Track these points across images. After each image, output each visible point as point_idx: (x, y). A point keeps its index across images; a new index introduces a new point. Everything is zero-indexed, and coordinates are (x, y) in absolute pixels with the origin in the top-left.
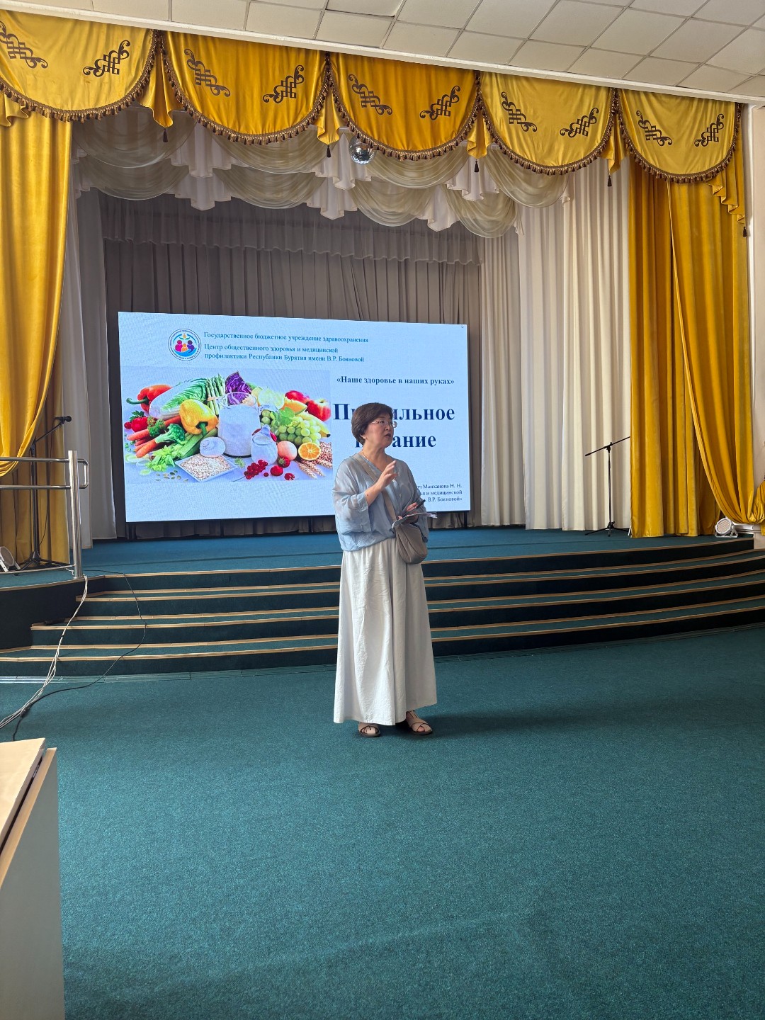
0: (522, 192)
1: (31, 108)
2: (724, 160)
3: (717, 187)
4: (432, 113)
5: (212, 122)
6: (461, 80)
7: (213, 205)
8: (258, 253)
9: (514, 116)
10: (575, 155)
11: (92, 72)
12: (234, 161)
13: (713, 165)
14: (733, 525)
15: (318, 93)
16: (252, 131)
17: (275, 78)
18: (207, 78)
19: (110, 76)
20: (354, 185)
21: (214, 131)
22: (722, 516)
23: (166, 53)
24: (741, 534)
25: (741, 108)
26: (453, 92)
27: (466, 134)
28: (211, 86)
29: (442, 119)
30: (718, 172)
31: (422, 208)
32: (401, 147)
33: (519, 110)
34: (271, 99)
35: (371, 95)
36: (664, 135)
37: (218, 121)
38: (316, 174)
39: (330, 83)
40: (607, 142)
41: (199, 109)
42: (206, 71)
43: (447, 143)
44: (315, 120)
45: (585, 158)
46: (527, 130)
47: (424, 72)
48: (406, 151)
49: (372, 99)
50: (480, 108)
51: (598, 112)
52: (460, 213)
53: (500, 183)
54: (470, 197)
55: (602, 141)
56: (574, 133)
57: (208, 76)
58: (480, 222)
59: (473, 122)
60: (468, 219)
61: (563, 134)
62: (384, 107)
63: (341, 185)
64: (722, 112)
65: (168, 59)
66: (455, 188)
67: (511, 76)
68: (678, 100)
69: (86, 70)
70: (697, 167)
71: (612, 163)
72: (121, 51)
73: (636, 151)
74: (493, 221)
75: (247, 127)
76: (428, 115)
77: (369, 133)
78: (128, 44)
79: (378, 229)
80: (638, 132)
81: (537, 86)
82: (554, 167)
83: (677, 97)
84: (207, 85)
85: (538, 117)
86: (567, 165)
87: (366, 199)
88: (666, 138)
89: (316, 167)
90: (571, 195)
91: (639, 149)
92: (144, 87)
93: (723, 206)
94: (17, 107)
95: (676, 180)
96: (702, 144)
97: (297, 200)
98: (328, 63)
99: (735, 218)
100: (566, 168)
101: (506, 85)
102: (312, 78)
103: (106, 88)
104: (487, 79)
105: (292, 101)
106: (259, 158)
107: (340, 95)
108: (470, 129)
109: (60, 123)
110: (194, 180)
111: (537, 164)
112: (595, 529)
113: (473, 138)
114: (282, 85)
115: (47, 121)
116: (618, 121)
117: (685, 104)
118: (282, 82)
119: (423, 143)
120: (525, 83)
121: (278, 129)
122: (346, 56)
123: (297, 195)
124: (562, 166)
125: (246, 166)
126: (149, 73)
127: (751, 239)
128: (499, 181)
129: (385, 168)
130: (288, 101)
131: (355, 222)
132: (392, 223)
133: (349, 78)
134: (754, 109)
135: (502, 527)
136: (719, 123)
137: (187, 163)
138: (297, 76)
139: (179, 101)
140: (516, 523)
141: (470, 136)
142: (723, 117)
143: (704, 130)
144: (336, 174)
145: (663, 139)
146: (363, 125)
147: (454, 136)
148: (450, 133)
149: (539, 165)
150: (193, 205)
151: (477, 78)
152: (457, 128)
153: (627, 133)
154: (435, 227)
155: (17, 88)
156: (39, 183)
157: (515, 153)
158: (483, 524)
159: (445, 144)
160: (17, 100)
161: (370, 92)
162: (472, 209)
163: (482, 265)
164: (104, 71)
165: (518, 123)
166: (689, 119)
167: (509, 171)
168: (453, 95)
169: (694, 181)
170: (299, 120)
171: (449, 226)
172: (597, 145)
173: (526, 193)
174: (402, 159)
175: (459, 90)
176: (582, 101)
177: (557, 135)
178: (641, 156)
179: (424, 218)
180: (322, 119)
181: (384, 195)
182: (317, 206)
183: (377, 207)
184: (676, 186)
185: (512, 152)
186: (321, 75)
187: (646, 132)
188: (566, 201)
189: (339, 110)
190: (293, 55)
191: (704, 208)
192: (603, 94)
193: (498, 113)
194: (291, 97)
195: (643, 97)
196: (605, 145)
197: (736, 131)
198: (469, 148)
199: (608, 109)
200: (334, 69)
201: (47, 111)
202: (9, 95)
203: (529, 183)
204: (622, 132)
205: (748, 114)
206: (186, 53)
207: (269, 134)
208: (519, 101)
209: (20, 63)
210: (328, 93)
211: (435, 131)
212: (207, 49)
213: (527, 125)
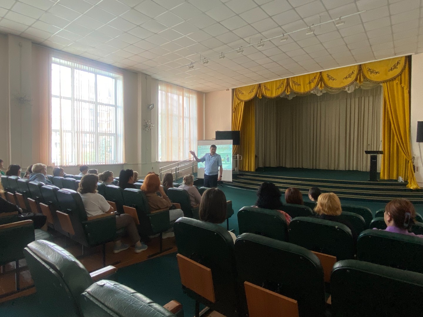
2: (399, 73)
3: (397, 81)
6: (317, 75)
10: (347, 83)
13: (394, 76)
15: (286, 86)
23: (260, 87)
25: (409, 57)
26: (315, 78)
27: (318, 85)
29: (312, 83)
32: (302, 92)
33: (332, 77)
35: (296, 83)
37: (268, 96)
39: (288, 83)
41: (265, 94)
45: (350, 83)
47: (308, 76)
50: (321, 79)
51: (355, 71)
56: (347, 78)
59: (319, 82)
61: (344, 79)
62: (299, 85)
67: (329, 71)
76: (309, 84)
78: (255, 87)
80: (368, 73)
84: (267, 90)
85: (337, 77)
86: (345, 86)
91: (368, 77)
95: (380, 82)
96: (391, 70)
98: (288, 80)
102: (285, 83)
103: (252, 95)
104: (323, 73)
107: (290, 85)
116: (361, 72)
118: (279, 85)
119: (307, 89)
120: (333, 71)
121: (278, 94)
122: (292, 78)
126: (258, 91)
133: (292, 81)
134: (415, 56)
136: (398, 63)
138: (282, 84)
139: (262, 94)
142: (400, 61)
143: (392, 66)
145: (377, 72)
149: (336, 88)
152: (315, 85)
153: (364, 74)
157: (330, 87)
159: (312, 89)
160: (240, 100)
164: (251, 92)
165: (331, 80)
169: (388, 81)
170: (282, 92)
172: (354, 79)
176: (350, 70)
180: (286, 90)
187: (371, 72)
190: (281, 81)
192: (356, 67)
193: (326, 79)
194: (281, 88)
197: (405, 64)
199: (358, 70)
205: (412, 58)
206: (264, 86)
207: (276, 96)
209: (240, 94)
210: (288, 85)
211: (310, 87)
212: (267, 84)
213: (334, 79)
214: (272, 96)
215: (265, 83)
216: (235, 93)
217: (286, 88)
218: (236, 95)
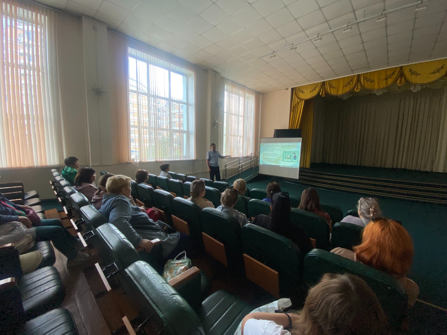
4: (386, 79)
6: (396, 70)
10: (435, 78)
15: (356, 83)
16: (340, 93)
23: (324, 85)
26: (393, 73)
28: (332, 88)
29: (389, 79)
33: (415, 72)
34: (345, 87)
35: (369, 79)
37: (333, 94)
41: (330, 93)
42: (332, 85)
43: (390, 85)
45: (438, 79)
47: (385, 71)
50: (401, 74)
56: (435, 73)
59: (399, 78)
61: (431, 74)
62: (373, 81)
67: (413, 64)
69: (311, 91)
78: (318, 86)
82: (426, 83)
85: (422, 72)
101: (411, 67)
102: (355, 80)
103: (314, 93)
104: (405, 67)
107: (361, 81)
114: (347, 83)
119: (383, 86)
121: (345, 92)
122: (363, 74)
124: (429, 82)
126: (321, 89)
133: (363, 77)
138: (351, 81)
139: (326, 92)
141: (398, 81)
149: (421, 84)
151: (401, 68)
152: (393, 81)
155: (300, 97)
170: (350, 89)
172: (444, 74)
177: (428, 75)
180: (356, 87)
185: (411, 82)
189: (360, 85)
190: (350, 78)
193: (408, 74)
194: (349, 85)
198: (397, 84)
200: (360, 77)
206: (328, 84)
208: (415, 69)
209: (301, 93)
210: (358, 82)
211: (386, 83)
212: (333, 81)
213: (418, 74)
214: (338, 94)
215: (331, 80)
216: (295, 92)
217: (356, 85)
218: (296, 94)
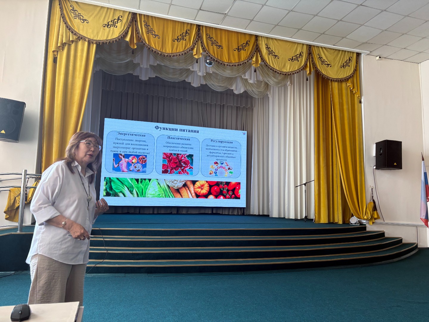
0: (272, 81)
1: (81, 38)
2: (352, 74)
3: (349, 84)
4: (238, 49)
5: (152, 47)
6: (250, 38)
7: (148, 79)
8: (164, 98)
9: (270, 52)
10: (294, 68)
11: (106, 26)
12: (158, 62)
13: (348, 75)
14: (357, 220)
15: (194, 39)
16: (168, 52)
17: (178, 33)
18: (151, 31)
19: (113, 28)
20: (205, 74)
21: (153, 51)
22: (352, 216)
23: (136, 21)
24: (361, 224)
25: (358, 55)
26: (247, 42)
27: (252, 58)
28: (153, 34)
29: (242, 51)
30: (349, 78)
31: (231, 85)
32: (226, 61)
33: (272, 51)
34: (176, 41)
35: (215, 41)
36: (328, 63)
37: (154, 47)
38: (191, 69)
39: (199, 36)
40: (306, 64)
41: (147, 43)
42: (151, 29)
43: (244, 61)
44: (192, 49)
45: (298, 70)
46: (275, 58)
47: (236, 34)
48: (227, 63)
49: (215, 43)
50: (257, 49)
51: (303, 53)
52: (246, 87)
53: (263, 77)
54: (251, 82)
55: (304, 64)
56: (293, 60)
57: (152, 31)
58: (254, 92)
59: (254, 54)
60: (250, 90)
61: (289, 60)
62: (220, 46)
63: (200, 74)
64: (351, 56)
65: (137, 23)
66: (245, 78)
67: (270, 38)
68: (334, 51)
69: (104, 25)
70: (341, 76)
71: (308, 72)
72: (118, 19)
73: (318, 68)
74: (259, 91)
75: (166, 50)
76: (237, 50)
77: (213, 55)
78: (122, 17)
79: (213, 92)
80: (318, 62)
81: (279, 42)
82: (286, 72)
83: (334, 49)
84: (151, 34)
85: (280, 53)
86: (291, 72)
87: (209, 80)
88: (329, 64)
89: (191, 67)
90: (291, 83)
91: (319, 68)
92: (126, 33)
93: (351, 91)
94: (75, 37)
95: (333, 80)
96: (343, 67)
97: (182, 79)
98: (199, 29)
99: (356, 96)
100: (290, 73)
101: (268, 41)
102: (193, 34)
103: (111, 32)
104: (260, 38)
105: (184, 42)
106: (168, 62)
107: (203, 40)
108: (253, 56)
109: (91, 45)
110: (141, 68)
111: (279, 71)
112: (299, 218)
113: (254, 59)
114: (181, 36)
115: (86, 43)
116: (311, 57)
117: (336, 52)
118: (181, 35)
119: (235, 60)
120: (275, 41)
121: (178, 51)
122: (206, 27)
123: (182, 76)
124: (289, 72)
125: (163, 64)
126: (129, 28)
127: (363, 105)
128: (263, 76)
129: (218, 69)
130: (182, 42)
131: (204, 89)
132: (219, 90)
133: (207, 35)
134: (364, 55)
135: (259, 215)
136: (350, 60)
137: (139, 62)
138: (186, 33)
139: (139, 39)
140: (265, 214)
141: (253, 59)
142: (351, 58)
143: (344, 62)
144: (198, 70)
145: (328, 65)
146: (211, 52)
147: (247, 58)
148: (245, 57)
149: (280, 71)
150: (140, 78)
151: (256, 38)
152: (248, 55)
153: (314, 61)
154: (236, 92)
155: (76, 30)
156: (81, 66)
157: (270, 66)
158: (251, 213)
159: (243, 61)
160: (75, 34)
161: (214, 40)
162: (251, 86)
163: (254, 108)
164: (111, 26)
165: (272, 55)
166: (338, 58)
167: (267, 72)
168: (247, 43)
169: (340, 81)
170: (186, 49)
171: (242, 92)
172: (302, 65)
173: (273, 81)
174: (226, 66)
175: (249, 42)
176: (297, 48)
177: (287, 61)
178: (319, 70)
179: (232, 89)
180: (195, 49)
181: (217, 79)
182: (190, 81)
183: (214, 84)
184: (333, 82)
185: (269, 65)
186: (196, 33)
187: (321, 61)
188: (289, 85)
189: (202, 46)
190: (186, 25)
191: (344, 92)
192: (305, 47)
193: (264, 51)
194: (184, 40)
195: (320, 49)
196: (306, 65)
197: (357, 63)
198: (252, 63)
199: (307, 52)
200: (201, 31)
201: (87, 39)
202: (72, 32)
203: (275, 77)
204: (312, 61)
205: (361, 57)
206: (144, 22)
207: (174, 53)
208: (272, 47)
209: (78, 21)
210: (198, 39)
211: (239, 57)
212: (153, 20)
213: (275, 56)
215: (148, 16)
217: (195, 44)
